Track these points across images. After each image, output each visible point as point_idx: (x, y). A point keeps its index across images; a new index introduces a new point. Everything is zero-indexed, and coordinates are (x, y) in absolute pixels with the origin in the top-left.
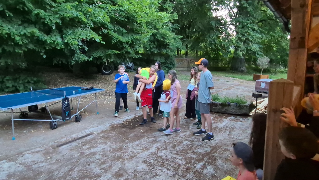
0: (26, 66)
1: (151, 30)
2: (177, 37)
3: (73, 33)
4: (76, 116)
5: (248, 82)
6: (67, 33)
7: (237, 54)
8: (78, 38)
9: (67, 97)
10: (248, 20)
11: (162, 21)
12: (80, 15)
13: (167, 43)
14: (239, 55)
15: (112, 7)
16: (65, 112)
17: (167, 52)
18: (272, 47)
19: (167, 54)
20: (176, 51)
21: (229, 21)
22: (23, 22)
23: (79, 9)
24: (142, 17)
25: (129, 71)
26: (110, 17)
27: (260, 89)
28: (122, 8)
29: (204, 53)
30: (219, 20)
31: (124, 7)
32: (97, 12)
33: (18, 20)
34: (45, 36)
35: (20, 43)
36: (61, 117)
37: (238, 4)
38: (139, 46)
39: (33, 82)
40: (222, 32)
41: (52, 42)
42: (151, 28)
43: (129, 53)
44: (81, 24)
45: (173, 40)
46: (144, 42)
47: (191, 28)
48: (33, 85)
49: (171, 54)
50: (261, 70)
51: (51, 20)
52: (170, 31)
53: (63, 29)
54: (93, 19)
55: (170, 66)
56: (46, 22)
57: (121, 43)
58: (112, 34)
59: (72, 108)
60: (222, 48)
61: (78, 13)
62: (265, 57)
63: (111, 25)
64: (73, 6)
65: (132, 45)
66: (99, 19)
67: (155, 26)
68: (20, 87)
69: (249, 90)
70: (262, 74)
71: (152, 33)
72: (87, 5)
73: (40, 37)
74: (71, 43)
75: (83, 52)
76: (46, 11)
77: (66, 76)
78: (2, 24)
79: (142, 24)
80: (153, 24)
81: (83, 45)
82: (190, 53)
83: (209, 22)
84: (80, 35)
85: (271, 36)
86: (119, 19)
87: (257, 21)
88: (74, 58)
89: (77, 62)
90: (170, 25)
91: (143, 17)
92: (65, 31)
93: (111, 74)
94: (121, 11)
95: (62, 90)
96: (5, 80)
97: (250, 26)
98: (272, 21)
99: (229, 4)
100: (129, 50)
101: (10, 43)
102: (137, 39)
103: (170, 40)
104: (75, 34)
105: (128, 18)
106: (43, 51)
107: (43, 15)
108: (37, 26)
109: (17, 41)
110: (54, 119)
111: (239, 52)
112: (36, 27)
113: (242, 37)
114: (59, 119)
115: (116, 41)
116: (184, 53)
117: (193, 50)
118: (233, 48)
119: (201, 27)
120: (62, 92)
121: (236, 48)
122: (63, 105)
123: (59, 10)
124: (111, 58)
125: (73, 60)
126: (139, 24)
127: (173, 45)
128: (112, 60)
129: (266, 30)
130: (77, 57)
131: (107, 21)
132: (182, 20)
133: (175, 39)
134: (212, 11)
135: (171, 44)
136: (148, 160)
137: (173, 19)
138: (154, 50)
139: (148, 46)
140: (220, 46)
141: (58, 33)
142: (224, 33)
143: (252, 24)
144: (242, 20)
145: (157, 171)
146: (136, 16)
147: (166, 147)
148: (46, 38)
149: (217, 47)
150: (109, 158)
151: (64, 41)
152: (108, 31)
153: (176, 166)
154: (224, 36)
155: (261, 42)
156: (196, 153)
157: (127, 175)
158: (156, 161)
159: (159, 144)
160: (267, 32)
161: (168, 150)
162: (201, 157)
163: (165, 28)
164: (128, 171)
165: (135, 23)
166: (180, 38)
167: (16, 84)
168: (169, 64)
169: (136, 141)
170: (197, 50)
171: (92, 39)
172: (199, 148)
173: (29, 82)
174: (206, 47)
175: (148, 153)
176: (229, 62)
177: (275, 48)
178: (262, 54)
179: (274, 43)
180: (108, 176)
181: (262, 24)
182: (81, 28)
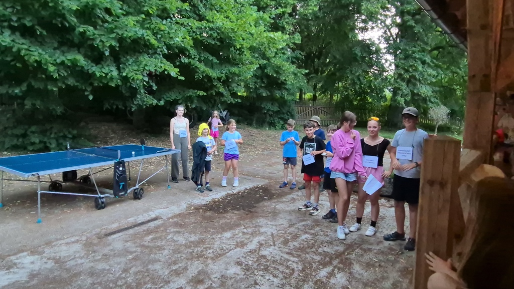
0: (63, 111)
1: (256, 60)
2: (300, 72)
3: (135, 62)
4: (135, 190)
6: (126, 61)
7: (395, 100)
8: (143, 71)
9: (122, 159)
10: (415, 47)
11: (274, 45)
12: (148, 35)
13: (283, 81)
14: (399, 103)
15: (198, 24)
16: (118, 183)
17: (282, 94)
18: (455, 90)
19: (282, 98)
20: (298, 94)
21: (384, 48)
22: (62, 44)
23: (146, 26)
24: (243, 39)
26: (193, 39)
28: (212, 25)
29: (342, 97)
30: (368, 46)
31: (215, 23)
32: (173, 31)
33: (54, 41)
34: (92, 66)
35: (56, 75)
36: (112, 192)
37: (398, 20)
38: (238, 85)
39: (71, 136)
40: (371, 66)
41: (104, 75)
42: (258, 57)
43: (221, 95)
44: (149, 49)
45: (293, 76)
46: (246, 78)
47: (322, 57)
48: (71, 141)
49: (288, 97)
50: (435, 127)
51: (103, 42)
52: (287, 62)
53: (120, 56)
54: (167, 41)
56: (96, 44)
57: (210, 79)
58: (195, 65)
59: (130, 178)
60: (372, 91)
61: (144, 31)
62: (443, 107)
63: (194, 51)
64: (137, 22)
65: (226, 82)
66: (176, 41)
67: (264, 52)
68: (50, 144)
70: (436, 134)
71: (259, 64)
72: (159, 20)
73: (86, 68)
74: (132, 78)
75: (150, 91)
76: (95, 28)
77: (122, 129)
78: (30, 47)
79: (243, 50)
80: (260, 50)
81: (150, 81)
82: (319, 97)
83: (351, 49)
84: (146, 65)
85: (454, 73)
86: (207, 41)
87: (430, 49)
88: (135, 100)
89: (140, 106)
90: (289, 53)
91: (245, 39)
92: (123, 59)
93: (193, 127)
94: (211, 29)
95: (115, 150)
97: (418, 56)
98: (454, 49)
99: (385, 20)
100: (222, 90)
101: (39, 76)
102: (234, 74)
103: (288, 76)
104: (138, 63)
105: (221, 40)
106: (89, 89)
107: (92, 34)
108: (81, 50)
109: (50, 72)
110: (102, 193)
111: (399, 98)
112: (79, 52)
113: (404, 74)
114: (109, 194)
115: (202, 75)
116: (309, 97)
117: (324, 91)
118: (390, 90)
119: (338, 57)
120: (115, 153)
121: (395, 92)
122: (115, 172)
123: (116, 27)
124: (192, 103)
125: (134, 104)
126: (239, 49)
127: (293, 84)
128: (193, 105)
129: (444, 63)
130: (141, 99)
131: (188, 44)
132: (308, 45)
133: (295, 74)
134: (357, 31)
135: (289, 83)
136: (244, 262)
137: (293, 43)
138: (261, 91)
139: (252, 84)
140: (368, 87)
141: (113, 62)
142: (377, 66)
143: (421, 52)
144: (405, 47)
145: (257, 277)
146: (234, 37)
147: (274, 243)
148: (94, 69)
149: (365, 88)
150: (184, 256)
151: (121, 74)
152: (190, 60)
153: (287, 271)
154: (376, 72)
155: (436, 82)
156: (320, 254)
157: (210, 282)
158: (257, 263)
159: (262, 238)
160: (445, 67)
161: (276, 247)
162: (328, 259)
163: (280, 57)
164: (213, 277)
165: (233, 48)
166: (304, 74)
167: (45, 139)
168: (286, 115)
169: (227, 231)
170: (331, 93)
171: (164, 72)
172: (325, 246)
173: (65, 137)
174: (346, 89)
175: (245, 250)
176: (384, 114)
177: (459, 93)
178: (437, 102)
179: (457, 85)
180: (180, 282)
181: (438, 53)
182: (148, 54)
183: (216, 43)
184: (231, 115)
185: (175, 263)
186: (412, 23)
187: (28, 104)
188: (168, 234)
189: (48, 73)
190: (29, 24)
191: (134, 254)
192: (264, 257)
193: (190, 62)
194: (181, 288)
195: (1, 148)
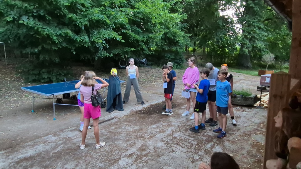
0: (59, 61)
1: (163, 30)
2: (186, 36)
3: (98, 33)
4: (102, 102)
5: (253, 77)
6: (93, 33)
7: (243, 51)
8: (103, 38)
10: (254, 19)
11: (173, 21)
12: (104, 18)
13: (177, 41)
14: (245, 52)
15: (131, 10)
17: (177, 48)
18: (278, 44)
19: (177, 50)
20: (185, 48)
21: (236, 20)
22: (59, 24)
23: (103, 13)
25: (143, 66)
26: (128, 19)
27: (264, 83)
28: (139, 11)
29: (211, 50)
30: (226, 19)
31: (140, 9)
32: (118, 15)
33: (55, 23)
34: (75, 36)
35: (57, 42)
37: (244, 3)
39: (63, 74)
40: (228, 31)
41: (82, 41)
42: (164, 28)
43: (143, 50)
44: (105, 25)
45: (183, 38)
46: (157, 40)
47: (199, 27)
48: (63, 77)
49: (180, 50)
50: (266, 66)
51: (81, 23)
52: (180, 30)
53: (90, 30)
55: (179, 61)
56: (78, 24)
57: (137, 41)
58: (130, 34)
60: (228, 45)
61: (103, 16)
62: (271, 54)
63: (129, 26)
64: (99, 11)
65: (147, 43)
66: (119, 21)
67: (168, 25)
68: (53, 79)
69: (254, 84)
70: (267, 70)
71: (164, 32)
72: (110, 9)
73: (72, 37)
74: (97, 42)
75: (105, 49)
76: (77, 15)
78: (43, 26)
79: (156, 24)
80: (165, 24)
81: (106, 43)
82: (197, 50)
83: (216, 21)
84: (104, 35)
85: (277, 34)
86: (136, 20)
87: (263, 20)
88: (97, 54)
89: (99, 58)
90: (180, 25)
91: (157, 18)
92: (91, 32)
94: (138, 13)
96: (41, 73)
97: (256, 25)
98: (278, 20)
99: (236, 4)
100: (144, 47)
101: (48, 42)
102: (151, 38)
103: (180, 38)
104: (100, 33)
105: (143, 19)
106: (73, 49)
107: (75, 18)
108: (69, 27)
109: (54, 40)
111: (245, 49)
112: (69, 29)
113: (248, 35)
115: (133, 39)
116: (192, 50)
117: (200, 46)
118: (239, 45)
119: (208, 26)
121: (242, 46)
123: (88, 14)
124: (127, 55)
125: (97, 56)
126: (154, 24)
127: (183, 43)
129: (272, 28)
130: (100, 53)
131: (126, 22)
132: (191, 20)
133: (184, 37)
134: (219, 11)
135: (181, 42)
136: (165, 140)
137: (182, 19)
138: (165, 47)
139: (159, 43)
140: (226, 43)
141: (86, 33)
142: (231, 31)
143: (258, 22)
144: (248, 19)
145: (173, 148)
146: (151, 17)
147: (180, 130)
148: (76, 37)
149: (224, 44)
150: (133, 137)
151: (90, 40)
152: (127, 30)
153: (189, 145)
154: (231, 34)
155: (267, 39)
156: (205, 136)
157: (149, 150)
158: (172, 141)
159: (173, 128)
160: (273, 30)
161: (181, 133)
162: (210, 139)
163: (175, 27)
164: (150, 147)
165: (150, 23)
166: (189, 36)
167: (50, 76)
168: (178, 60)
169: (154, 124)
170: (204, 47)
171: (113, 38)
172: (208, 132)
173: (60, 74)
174: (213, 45)
175: (165, 134)
176: (235, 59)
177: (281, 45)
178: (267, 51)
179: (280, 41)
180: (133, 150)
181: (268, 22)
182: (104, 28)
183: (140, 21)
184: (147, 61)
185: (129, 140)
186: (253, 5)
187: (41, 57)
188: (122, 126)
189: (53, 41)
190: (42, 14)
191: (107, 136)
192: (176, 138)
194: (134, 153)
195: (27, 81)
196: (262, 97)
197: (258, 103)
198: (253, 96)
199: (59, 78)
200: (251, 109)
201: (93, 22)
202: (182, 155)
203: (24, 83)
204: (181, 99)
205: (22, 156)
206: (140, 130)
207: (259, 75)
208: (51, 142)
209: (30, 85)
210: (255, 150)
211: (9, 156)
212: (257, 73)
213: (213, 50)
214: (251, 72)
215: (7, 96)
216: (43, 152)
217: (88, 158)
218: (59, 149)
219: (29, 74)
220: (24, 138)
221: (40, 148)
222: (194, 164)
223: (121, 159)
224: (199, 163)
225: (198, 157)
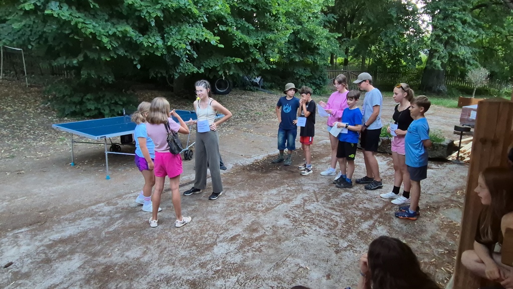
0: (114, 80)
1: (291, 25)
2: (332, 36)
3: (179, 31)
4: (185, 151)
5: (448, 109)
6: (170, 31)
7: (431, 63)
8: (186, 40)
10: (455, 6)
11: (310, 10)
12: (189, 5)
13: (316, 46)
14: (435, 66)
17: (315, 59)
18: (497, 51)
19: (315, 63)
20: (330, 58)
21: (422, 8)
22: (111, 16)
25: (255, 90)
26: (230, 6)
27: (468, 120)
29: (375, 61)
30: (404, 7)
33: (105, 14)
34: (140, 37)
35: (109, 47)
38: (273, 51)
39: (122, 103)
40: (407, 28)
41: (151, 45)
42: (293, 23)
43: (256, 61)
44: (190, 18)
45: (326, 41)
46: (281, 43)
47: (355, 20)
49: (320, 62)
51: (149, 13)
52: (320, 26)
53: (164, 26)
54: (207, 9)
55: (318, 82)
56: (143, 15)
57: (246, 45)
58: (233, 33)
60: (406, 54)
62: (482, 69)
63: (232, 19)
65: (262, 49)
66: (214, 9)
67: (299, 18)
68: (104, 110)
69: (449, 122)
70: (473, 97)
71: (293, 29)
73: (134, 39)
74: (176, 47)
75: (191, 59)
78: (84, 20)
79: (279, 16)
80: (296, 16)
81: (192, 50)
82: (351, 61)
83: (385, 10)
84: (189, 34)
85: (496, 32)
86: (243, 8)
87: (472, 7)
88: (178, 68)
89: (182, 75)
90: (321, 17)
91: (281, 4)
92: (167, 29)
93: (228, 93)
96: (84, 100)
97: (458, 16)
98: (499, 6)
100: (258, 56)
101: (94, 47)
102: (271, 40)
103: (321, 41)
104: (181, 32)
105: (256, 7)
106: (137, 59)
107: (139, 5)
108: (130, 21)
109: (104, 43)
111: (435, 61)
112: (128, 24)
113: (443, 34)
115: (239, 43)
116: (341, 61)
117: (356, 55)
118: (426, 53)
119: (372, 19)
121: (431, 54)
124: (229, 69)
125: (177, 72)
126: (275, 16)
127: (325, 49)
128: (231, 73)
129: (487, 22)
130: (182, 67)
131: (226, 12)
132: (340, 7)
133: (328, 39)
135: (322, 48)
136: (291, 215)
137: (326, 6)
138: (294, 56)
139: (285, 50)
140: (403, 49)
141: (157, 32)
142: (412, 28)
143: (462, 12)
144: (444, 6)
145: (305, 228)
146: (270, 3)
147: (317, 199)
148: (141, 39)
149: (399, 51)
150: (237, 209)
151: (165, 44)
152: (228, 27)
153: (332, 223)
154: (411, 34)
155: (477, 42)
156: (360, 209)
157: (264, 231)
158: (303, 217)
159: (305, 195)
160: (488, 26)
161: (319, 203)
162: (368, 214)
163: (313, 21)
164: (265, 226)
165: (268, 14)
166: (337, 37)
167: (99, 106)
168: (317, 80)
169: (272, 188)
170: (363, 57)
171: (204, 40)
172: (365, 203)
173: (116, 103)
174: (380, 52)
175: (291, 204)
176: (418, 77)
177: (501, 53)
178: (477, 64)
179: (499, 45)
180: (237, 230)
181: (480, 12)
182: (189, 23)
183: (252, 10)
184: (264, 81)
185: (230, 214)
187: (84, 74)
189: (102, 45)
191: (193, 207)
192: (309, 211)
193: (227, 30)
194: (239, 235)
195: (62, 114)
196: (462, 145)
197: (455, 154)
198: (446, 142)
199: (114, 110)
200: (440, 164)
201: (169, 12)
202: (320, 240)
203: (57, 117)
204: (320, 147)
205: (56, 236)
206: (249, 198)
207: (460, 106)
208: (103, 215)
209: (67, 120)
210: (446, 234)
211: (36, 235)
212: (456, 102)
213: (380, 62)
214: (445, 101)
215: (30, 138)
216: (90, 230)
217: (163, 242)
218: (115, 226)
219: (65, 102)
220: (59, 208)
221: (85, 224)
222: (339, 255)
223: (217, 245)
224: (347, 253)
225: (346, 243)
